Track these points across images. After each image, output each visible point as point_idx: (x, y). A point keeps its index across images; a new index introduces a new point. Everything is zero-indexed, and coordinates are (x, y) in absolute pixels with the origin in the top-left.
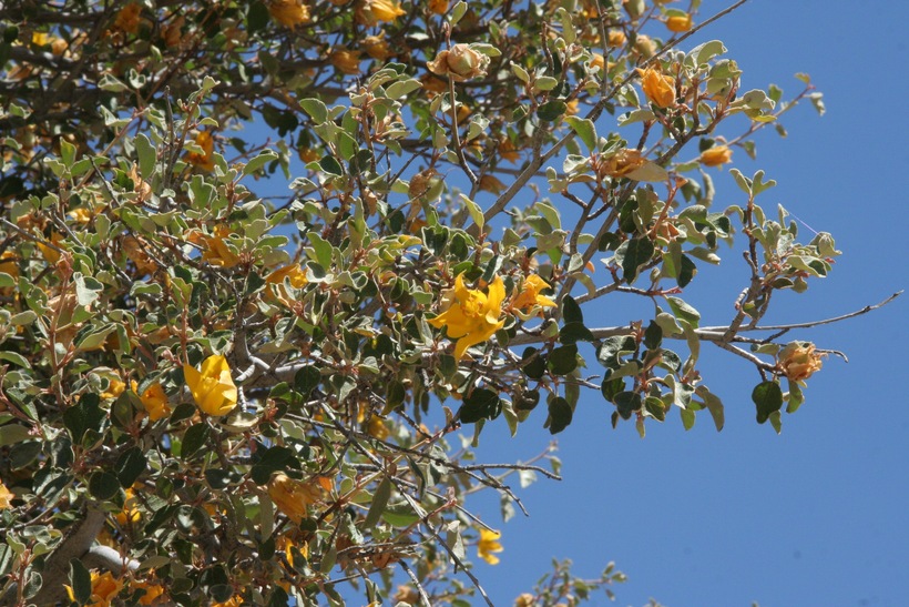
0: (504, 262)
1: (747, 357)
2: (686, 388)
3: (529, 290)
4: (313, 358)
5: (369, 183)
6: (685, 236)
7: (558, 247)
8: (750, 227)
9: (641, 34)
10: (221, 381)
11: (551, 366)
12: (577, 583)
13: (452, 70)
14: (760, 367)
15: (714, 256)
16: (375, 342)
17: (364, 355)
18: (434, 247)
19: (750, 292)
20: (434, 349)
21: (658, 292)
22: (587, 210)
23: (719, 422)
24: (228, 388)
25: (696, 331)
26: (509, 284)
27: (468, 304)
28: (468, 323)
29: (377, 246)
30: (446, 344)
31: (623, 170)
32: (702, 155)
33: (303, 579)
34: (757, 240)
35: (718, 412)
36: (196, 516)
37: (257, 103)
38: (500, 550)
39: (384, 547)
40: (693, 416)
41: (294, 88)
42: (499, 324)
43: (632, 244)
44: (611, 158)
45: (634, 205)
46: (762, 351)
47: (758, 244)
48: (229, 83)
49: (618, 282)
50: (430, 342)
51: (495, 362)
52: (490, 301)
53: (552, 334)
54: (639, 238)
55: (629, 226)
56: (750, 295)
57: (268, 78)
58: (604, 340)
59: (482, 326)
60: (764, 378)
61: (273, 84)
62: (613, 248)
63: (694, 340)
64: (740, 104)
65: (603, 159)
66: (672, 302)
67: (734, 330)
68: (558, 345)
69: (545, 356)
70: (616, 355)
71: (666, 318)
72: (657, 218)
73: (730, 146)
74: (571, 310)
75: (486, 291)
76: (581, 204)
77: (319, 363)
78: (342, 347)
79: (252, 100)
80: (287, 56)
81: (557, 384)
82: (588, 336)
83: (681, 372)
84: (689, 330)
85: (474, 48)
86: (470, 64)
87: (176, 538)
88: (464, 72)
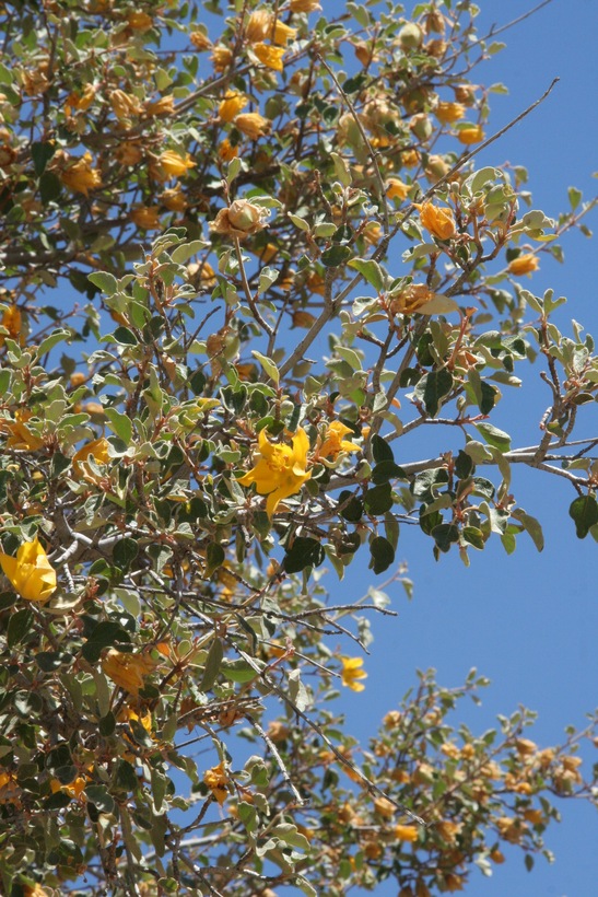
0: (308, 410)
1: (561, 474)
2: (501, 512)
3: (332, 436)
4: (129, 530)
5: (165, 349)
6: (484, 362)
7: (360, 389)
8: (547, 346)
9: (433, 154)
10: (38, 567)
11: (367, 507)
12: (441, 694)
13: (234, 227)
14: (575, 482)
15: (515, 379)
16: (188, 507)
17: (179, 522)
18: (234, 406)
19: (554, 410)
20: (246, 506)
21: (466, 420)
22: (384, 348)
23: (539, 542)
24: (46, 572)
25: (504, 454)
26: (313, 434)
27: (274, 458)
28: (276, 477)
29: (176, 412)
30: (260, 499)
31: (413, 306)
32: (510, 265)
33: (146, 750)
34: (555, 358)
35: (537, 533)
36: (33, 701)
37: (63, 270)
38: (364, 676)
39: (229, 705)
40: (513, 541)
41: (97, 250)
42: (307, 475)
43: (431, 377)
44: (400, 296)
45: (429, 338)
46: (573, 468)
47: (556, 362)
48: (33, 254)
49: (424, 416)
50: (242, 500)
51: (313, 509)
52: (295, 453)
53: (366, 476)
54: (438, 370)
55: (427, 359)
56: (555, 413)
57: (72, 244)
58: (417, 474)
59: (291, 479)
60: (580, 492)
61: (77, 250)
62: (413, 383)
63: (504, 464)
64: (521, 226)
65: (391, 298)
66: (481, 428)
67: (543, 450)
68: (371, 486)
69: (361, 497)
70: (429, 489)
71: (475, 446)
72: (453, 348)
73: (536, 254)
74: (381, 450)
75: (291, 444)
76: (378, 343)
77: (136, 535)
78: (154, 517)
79: (57, 267)
80: (88, 219)
81: (376, 525)
82: (401, 473)
83: (495, 498)
84: (498, 454)
85: (253, 203)
86: (251, 219)
87: (18, 723)
88: (246, 228)
